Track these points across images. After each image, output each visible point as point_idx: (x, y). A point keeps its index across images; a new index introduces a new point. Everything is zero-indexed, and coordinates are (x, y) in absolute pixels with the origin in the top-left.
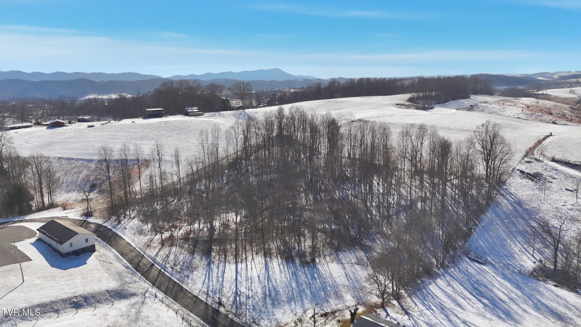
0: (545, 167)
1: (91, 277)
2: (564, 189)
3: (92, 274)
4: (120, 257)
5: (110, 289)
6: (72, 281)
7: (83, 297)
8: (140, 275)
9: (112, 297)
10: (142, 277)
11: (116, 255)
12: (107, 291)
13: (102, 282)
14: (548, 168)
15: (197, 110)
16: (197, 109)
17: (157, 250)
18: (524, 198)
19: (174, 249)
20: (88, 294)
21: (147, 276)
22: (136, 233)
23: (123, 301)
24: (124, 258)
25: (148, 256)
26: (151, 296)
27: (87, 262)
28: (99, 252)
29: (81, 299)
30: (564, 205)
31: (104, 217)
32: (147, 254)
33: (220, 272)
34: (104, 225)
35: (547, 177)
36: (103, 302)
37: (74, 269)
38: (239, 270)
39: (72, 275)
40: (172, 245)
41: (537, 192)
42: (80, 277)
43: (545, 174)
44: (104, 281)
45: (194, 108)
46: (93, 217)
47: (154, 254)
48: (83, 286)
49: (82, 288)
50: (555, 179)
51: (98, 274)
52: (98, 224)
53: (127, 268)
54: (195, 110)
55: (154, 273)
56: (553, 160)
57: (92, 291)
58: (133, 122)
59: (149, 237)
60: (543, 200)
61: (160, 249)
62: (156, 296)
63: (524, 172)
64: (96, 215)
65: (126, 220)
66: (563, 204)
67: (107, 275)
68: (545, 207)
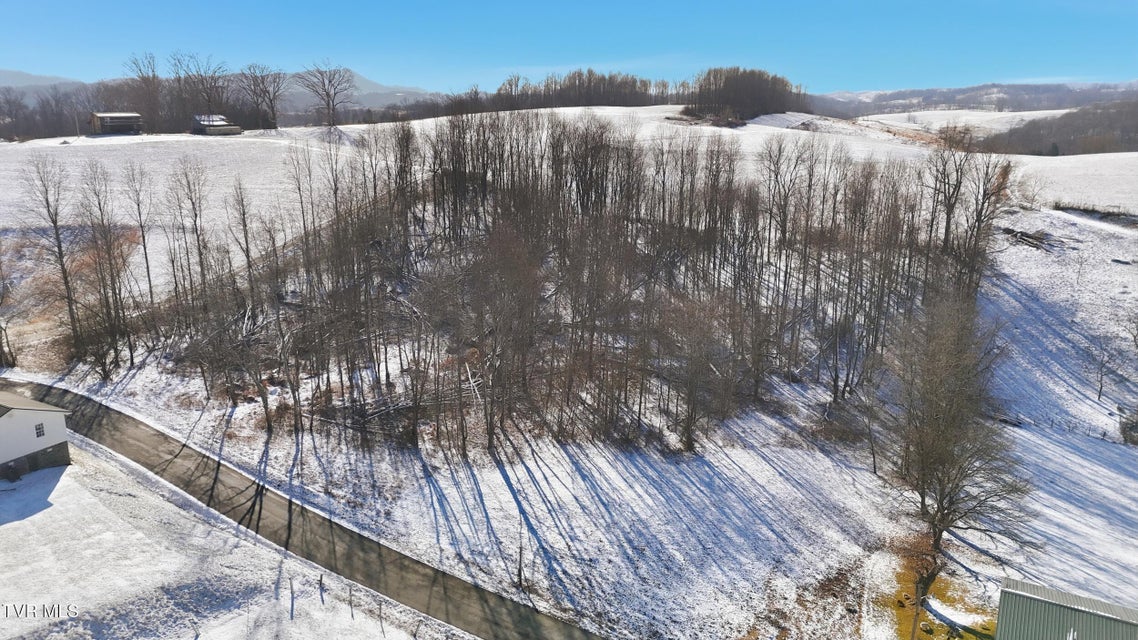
0: (1048, 220)
1: (89, 546)
2: (1109, 262)
3: (89, 536)
4: (150, 474)
5: (170, 580)
6: (27, 568)
7: (86, 622)
8: (235, 524)
9: (187, 609)
10: (243, 528)
11: (132, 472)
12: (165, 590)
13: (136, 561)
14: (1054, 222)
15: (224, 123)
16: (223, 120)
17: (260, 446)
18: (1035, 283)
19: (307, 440)
20: (102, 607)
21: (254, 522)
22: (173, 404)
23: (225, 616)
24: (162, 476)
25: (240, 467)
26: (307, 588)
27: (50, 499)
28: (82, 465)
29: (80, 630)
30: (1124, 293)
31: (50, 368)
32: (235, 459)
33: (468, 495)
34: (62, 385)
35: (1064, 240)
36: (162, 629)
37: (16, 523)
38: (516, 486)
39: (17, 548)
40: (297, 429)
41: (1056, 269)
42: (47, 549)
43: (1057, 233)
44: (139, 558)
45: (215, 117)
46: (16, 369)
47: (256, 459)
48: (72, 580)
49: (71, 587)
50: (1082, 242)
51: (108, 536)
52: (40, 385)
53: (184, 505)
54: (218, 121)
55: (274, 512)
56: (1057, 207)
57: (111, 598)
58: (65, 143)
59: (216, 413)
60: (1075, 284)
61: (267, 443)
62: (322, 588)
63: (1013, 231)
64: (25, 363)
65: (122, 372)
66: (1122, 290)
67: (140, 534)
68: (1085, 298)
